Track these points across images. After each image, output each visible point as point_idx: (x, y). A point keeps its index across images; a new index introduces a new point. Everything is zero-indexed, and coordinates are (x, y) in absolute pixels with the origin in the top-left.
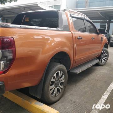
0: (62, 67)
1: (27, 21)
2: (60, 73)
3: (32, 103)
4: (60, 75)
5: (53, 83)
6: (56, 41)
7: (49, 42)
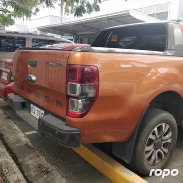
0: (169, 117)
1: (114, 40)
2: (165, 128)
3: (115, 168)
4: (165, 130)
5: (151, 141)
6: (160, 72)
7: (149, 74)
